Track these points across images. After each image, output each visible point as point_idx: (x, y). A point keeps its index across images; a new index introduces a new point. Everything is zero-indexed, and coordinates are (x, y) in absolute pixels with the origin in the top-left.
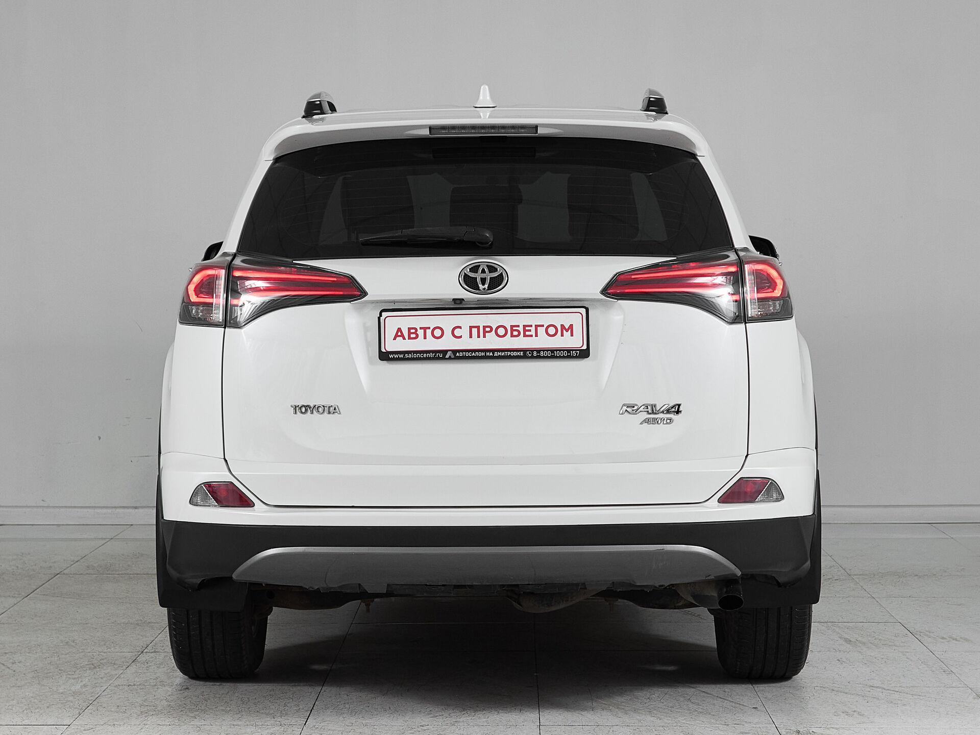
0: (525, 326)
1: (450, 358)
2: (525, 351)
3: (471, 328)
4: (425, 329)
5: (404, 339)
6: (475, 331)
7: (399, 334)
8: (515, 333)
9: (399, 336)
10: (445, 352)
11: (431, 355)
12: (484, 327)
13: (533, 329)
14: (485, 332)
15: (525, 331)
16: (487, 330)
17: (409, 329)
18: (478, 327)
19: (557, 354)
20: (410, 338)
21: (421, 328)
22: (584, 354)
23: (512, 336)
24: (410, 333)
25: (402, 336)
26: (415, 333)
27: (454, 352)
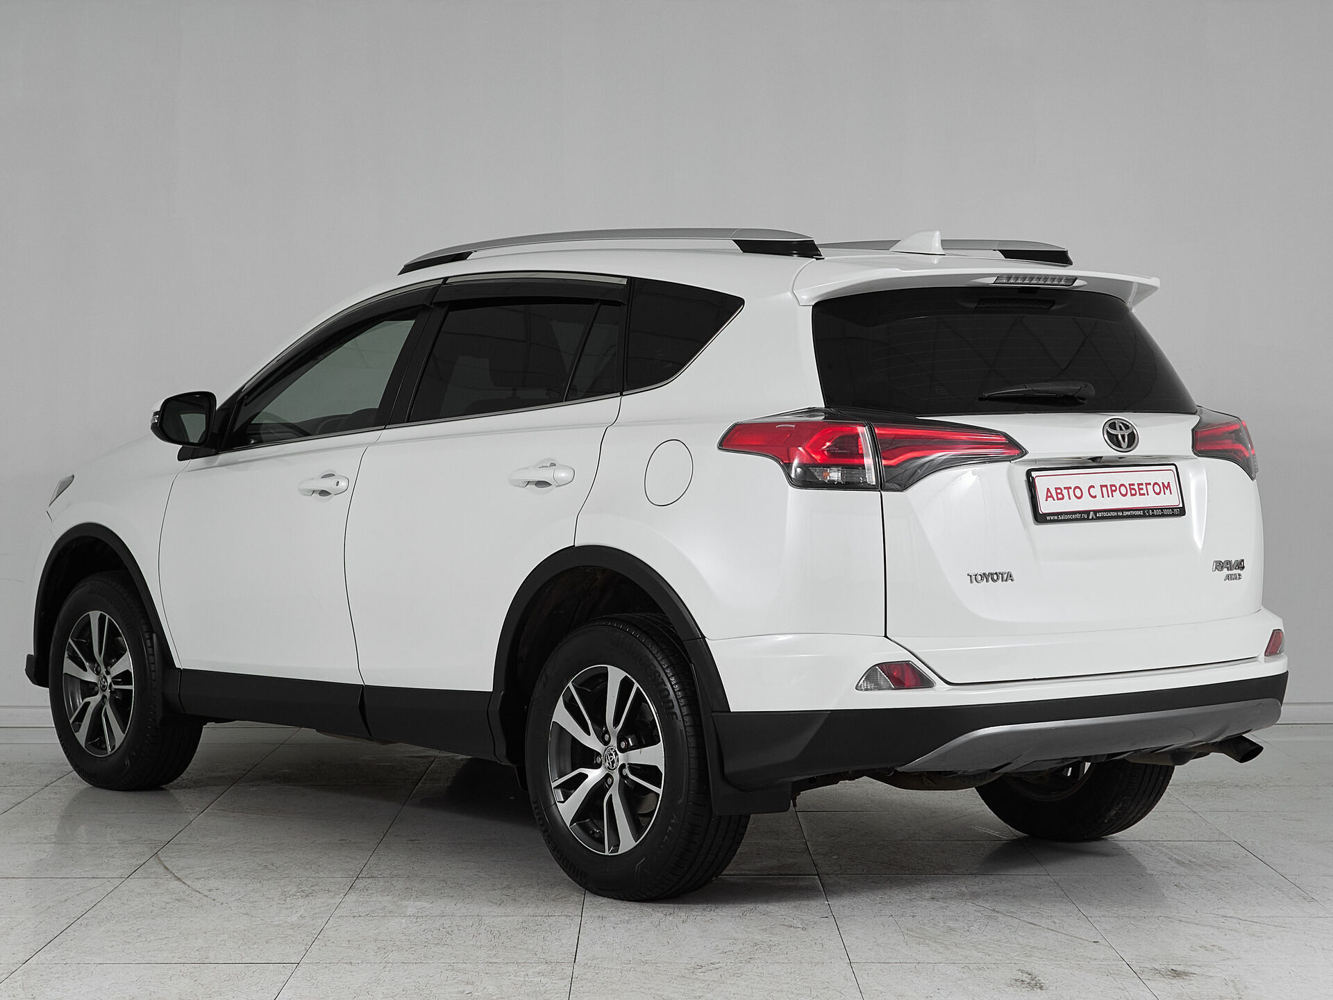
0: (1139, 485)
1: (1093, 519)
2: (1143, 509)
3: (1102, 486)
4: (1068, 488)
5: (1054, 500)
6: (1104, 489)
7: (1049, 494)
8: (1133, 492)
9: (1050, 497)
10: (1088, 512)
11: (1078, 516)
12: (1111, 486)
13: (1144, 487)
14: (1112, 491)
15: (1140, 489)
16: (1113, 489)
17: (1056, 489)
18: (1106, 486)
19: (1165, 512)
20: (1058, 499)
21: (1065, 488)
22: (1181, 512)
23: (1132, 495)
24: (1057, 494)
25: (1052, 496)
26: (1061, 493)
27: (1095, 512)
